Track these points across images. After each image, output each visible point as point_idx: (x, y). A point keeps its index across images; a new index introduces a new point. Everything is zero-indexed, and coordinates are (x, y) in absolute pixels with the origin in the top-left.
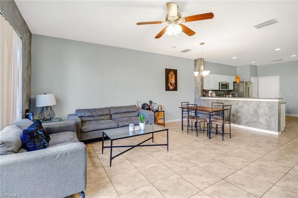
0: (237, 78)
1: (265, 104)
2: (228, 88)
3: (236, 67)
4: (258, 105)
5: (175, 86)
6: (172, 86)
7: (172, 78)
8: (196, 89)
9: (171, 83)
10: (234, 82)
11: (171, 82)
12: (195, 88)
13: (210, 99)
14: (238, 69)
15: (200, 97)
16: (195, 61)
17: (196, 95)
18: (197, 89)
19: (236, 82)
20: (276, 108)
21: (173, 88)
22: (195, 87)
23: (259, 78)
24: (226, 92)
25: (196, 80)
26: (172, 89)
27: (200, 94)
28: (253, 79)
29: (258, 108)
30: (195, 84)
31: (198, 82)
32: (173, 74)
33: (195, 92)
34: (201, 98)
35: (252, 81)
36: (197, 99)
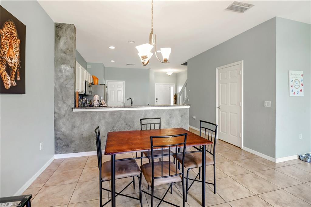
1: (177, 112)
4: (171, 115)
5: (19, 79)
6: (10, 75)
7: (11, 46)
8: (59, 90)
9: (7, 62)
11: (10, 61)
12: (55, 89)
13: (96, 112)
14: (89, 66)
15: (72, 109)
16: (58, 27)
17: (60, 105)
18: (61, 90)
19: (94, 84)
20: (187, 116)
21: (14, 84)
22: (57, 86)
25: (61, 71)
26: (12, 87)
27: (71, 102)
29: (170, 118)
30: (57, 78)
31: (67, 76)
32: (15, 34)
33: (56, 96)
34: (75, 110)
36: (63, 112)
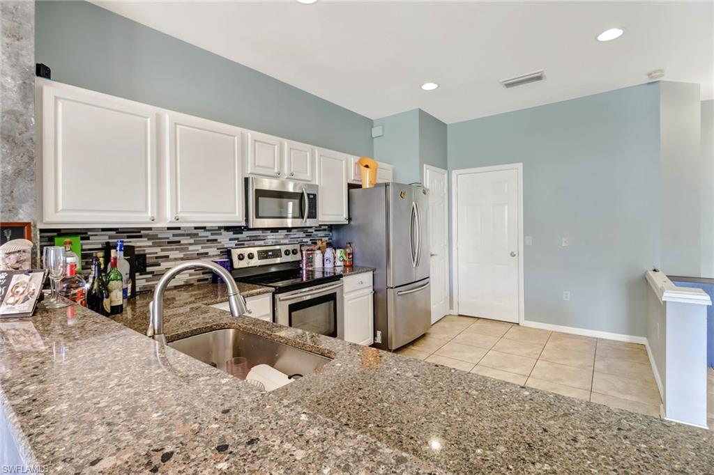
0: (367, 166)
2: (313, 215)
3: (369, 123)
10: (351, 186)
14: (376, 131)
19: (360, 186)
23: (454, 173)
24: (321, 234)
28: (431, 177)
35: (427, 183)
